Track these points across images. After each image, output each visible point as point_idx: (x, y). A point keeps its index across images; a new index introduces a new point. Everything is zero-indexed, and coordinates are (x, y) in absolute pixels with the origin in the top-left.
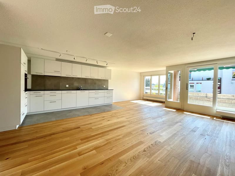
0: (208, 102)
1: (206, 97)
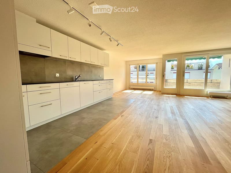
0: (188, 86)
1: (187, 82)
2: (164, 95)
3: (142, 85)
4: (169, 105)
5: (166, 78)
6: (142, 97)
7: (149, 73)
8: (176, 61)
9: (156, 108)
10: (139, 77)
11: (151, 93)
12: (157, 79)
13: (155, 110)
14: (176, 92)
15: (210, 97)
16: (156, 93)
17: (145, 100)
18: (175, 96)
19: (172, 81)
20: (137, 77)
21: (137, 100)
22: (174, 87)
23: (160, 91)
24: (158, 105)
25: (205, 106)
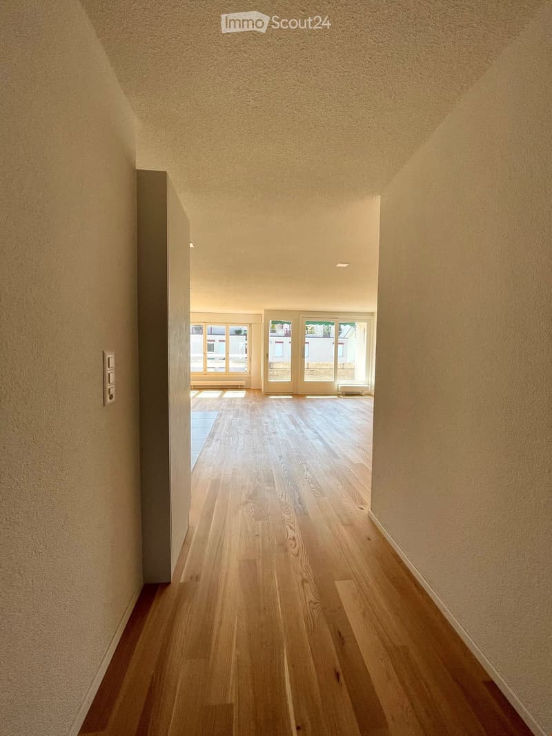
0: (310, 376)
1: (309, 369)
2: (271, 397)
3: (217, 377)
4: (286, 413)
5: (270, 360)
8: (289, 323)
11: (241, 394)
14: (291, 391)
15: (342, 395)
16: (252, 394)
18: (291, 397)
19: (282, 366)
21: (224, 412)
22: (288, 378)
23: (261, 389)
25: (335, 409)
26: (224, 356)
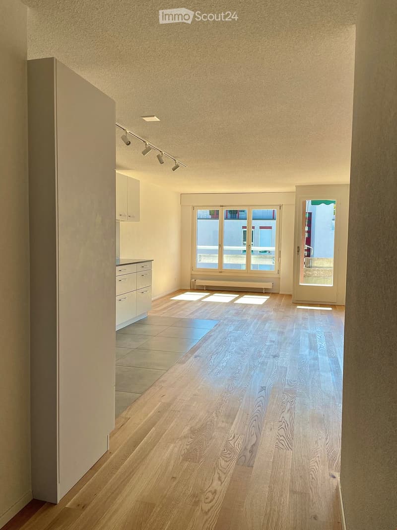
2: (299, 307)
3: (235, 274)
4: (308, 331)
6: (237, 314)
7: (257, 228)
9: (274, 340)
10: (226, 248)
12: (280, 256)
13: (272, 344)
16: (276, 301)
17: (246, 320)
18: (330, 309)
20: (217, 247)
21: (225, 322)
23: (290, 295)
24: (281, 333)
26: (245, 248)
